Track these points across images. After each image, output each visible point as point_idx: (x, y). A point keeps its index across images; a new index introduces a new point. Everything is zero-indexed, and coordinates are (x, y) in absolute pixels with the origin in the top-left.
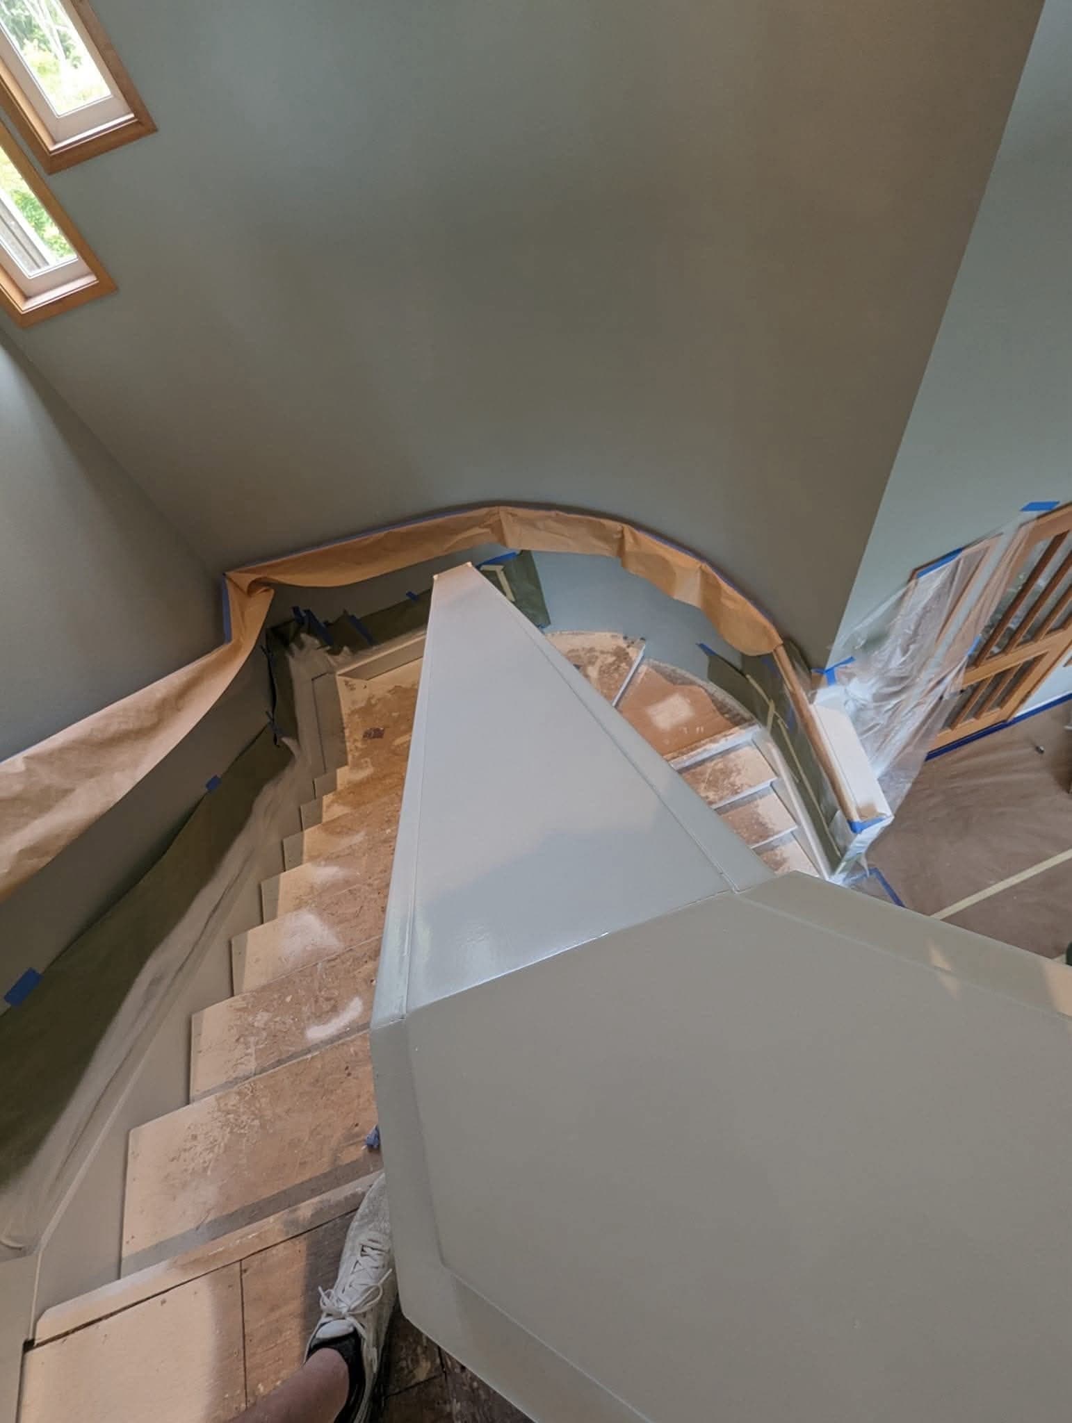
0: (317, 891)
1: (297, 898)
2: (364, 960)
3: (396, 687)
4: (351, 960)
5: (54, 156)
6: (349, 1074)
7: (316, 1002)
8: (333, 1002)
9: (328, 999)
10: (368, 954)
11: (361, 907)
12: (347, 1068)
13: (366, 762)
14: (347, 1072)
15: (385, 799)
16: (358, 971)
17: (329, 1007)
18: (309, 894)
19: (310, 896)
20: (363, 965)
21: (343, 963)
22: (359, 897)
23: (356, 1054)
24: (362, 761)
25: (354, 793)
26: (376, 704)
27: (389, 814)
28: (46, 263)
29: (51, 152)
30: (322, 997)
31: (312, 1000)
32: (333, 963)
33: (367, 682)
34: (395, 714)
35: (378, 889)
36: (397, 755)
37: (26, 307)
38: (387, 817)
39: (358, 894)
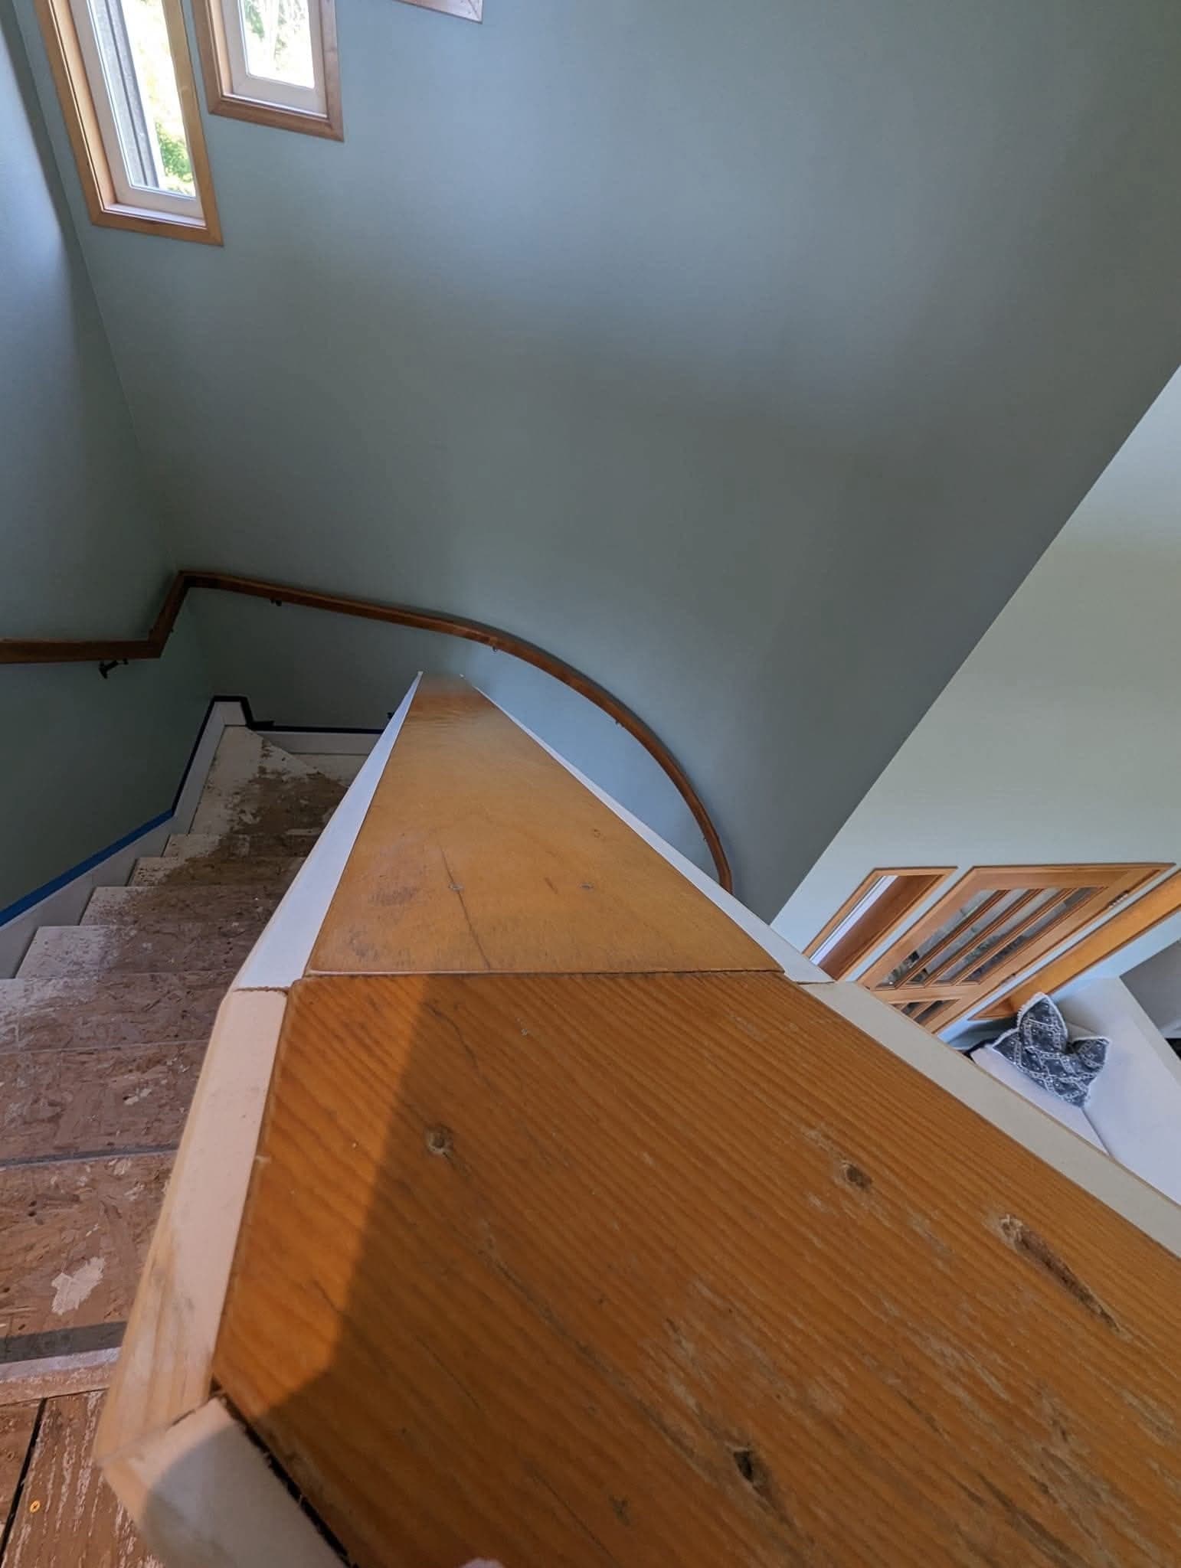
0: (108, 963)
1: (76, 964)
2: (130, 1067)
3: (318, 773)
4: (112, 1062)
5: (224, 101)
6: (32, 1214)
7: (36, 1101)
8: (58, 1109)
9: (52, 1104)
10: (139, 1061)
11: (158, 1002)
12: (33, 1204)
13: (244, 839)
14: (31, 1209)
15: (246, 888)
16: (114, 1079)
17: (50, 1115)
18: (95, 964)
19: (96, 968)
20: (123, 1074)
21: (99, 1061)
22: (161, 987)
23: (57, 1186)
24: (241, 836)
25: (213, 867)
26: (287, 782)
27: (244, 906)
28: (157, 184)
29: (223, 96)
30: (45, 1097)
31: (32, 1096)
32: (84, 1058)
33: (289, 755)
34: (303, 802)
35: (189, 987)
36: (284, 845)
37: (108, 207)
38: (241, 908)
39: (161, 984)
